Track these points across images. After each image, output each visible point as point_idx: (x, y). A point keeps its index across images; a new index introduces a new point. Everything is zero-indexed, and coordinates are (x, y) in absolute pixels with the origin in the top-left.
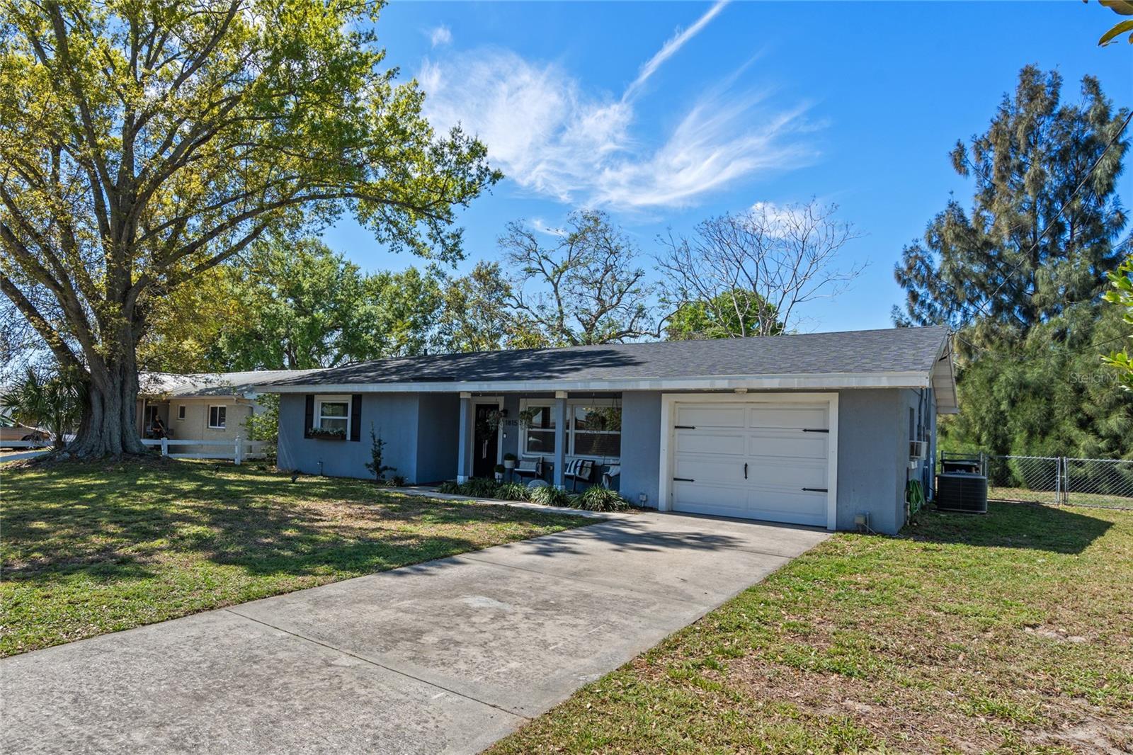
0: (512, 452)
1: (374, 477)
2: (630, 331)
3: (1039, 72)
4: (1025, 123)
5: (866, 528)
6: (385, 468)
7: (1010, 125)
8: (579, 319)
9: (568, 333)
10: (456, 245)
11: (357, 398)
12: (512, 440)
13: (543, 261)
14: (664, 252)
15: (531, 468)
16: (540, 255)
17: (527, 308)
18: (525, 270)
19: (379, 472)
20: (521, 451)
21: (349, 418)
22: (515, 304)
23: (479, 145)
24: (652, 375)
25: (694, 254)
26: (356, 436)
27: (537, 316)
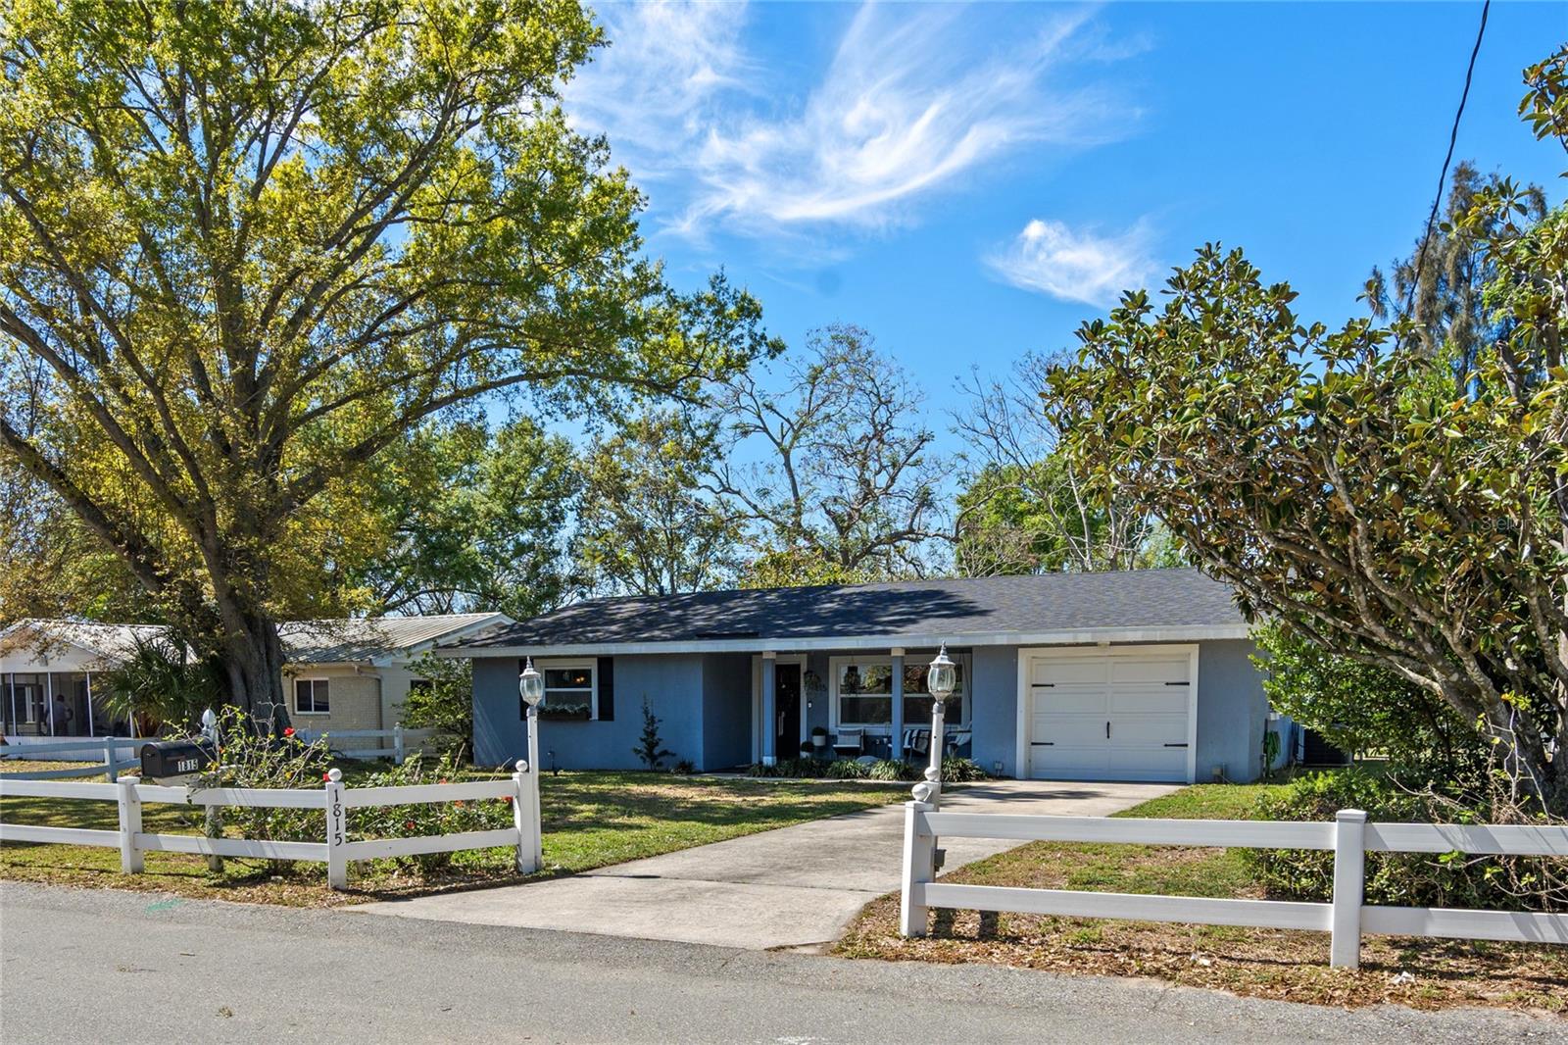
0: (821, 725)
1: (647, 766)
2: (911, 531)
3: (1476, 174)
4: (1455, 249)
5: (1223, 777)
6: (664, 753)
7: (1440, 249)
8: (828, 512)
9: (809, 535)
10: (710, 437)
11: (606, 663)
12: (820, 709)
13: (765, 413)
14: (967, 406)
15: (854, 743)
16: (760, 403)
17: (738, 493)
18: (736, 427)
19: (653, 758)
20: (834, 723)
21: (594, 690)
22: (715, 484)
23: (751, 302)
24: (1009, 627)
25: (1013, 407)
26: (607, 713)
27: (755, 507)
